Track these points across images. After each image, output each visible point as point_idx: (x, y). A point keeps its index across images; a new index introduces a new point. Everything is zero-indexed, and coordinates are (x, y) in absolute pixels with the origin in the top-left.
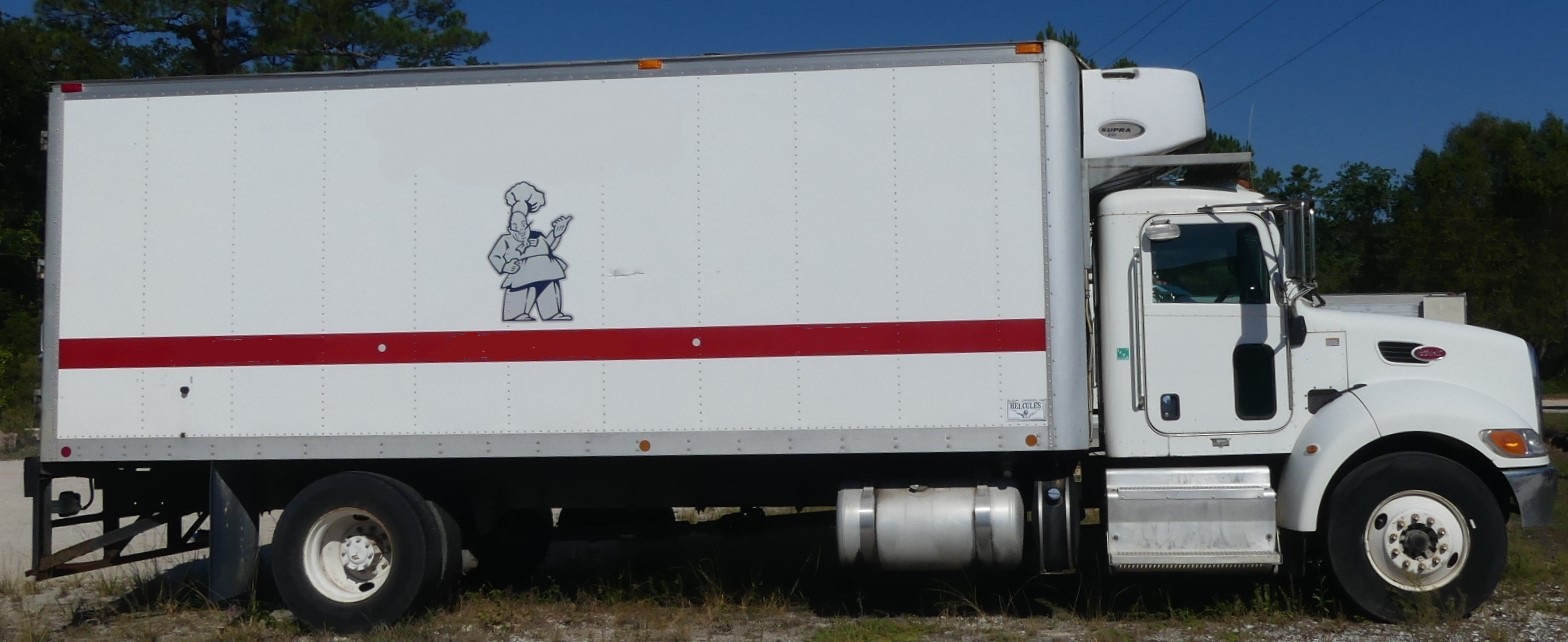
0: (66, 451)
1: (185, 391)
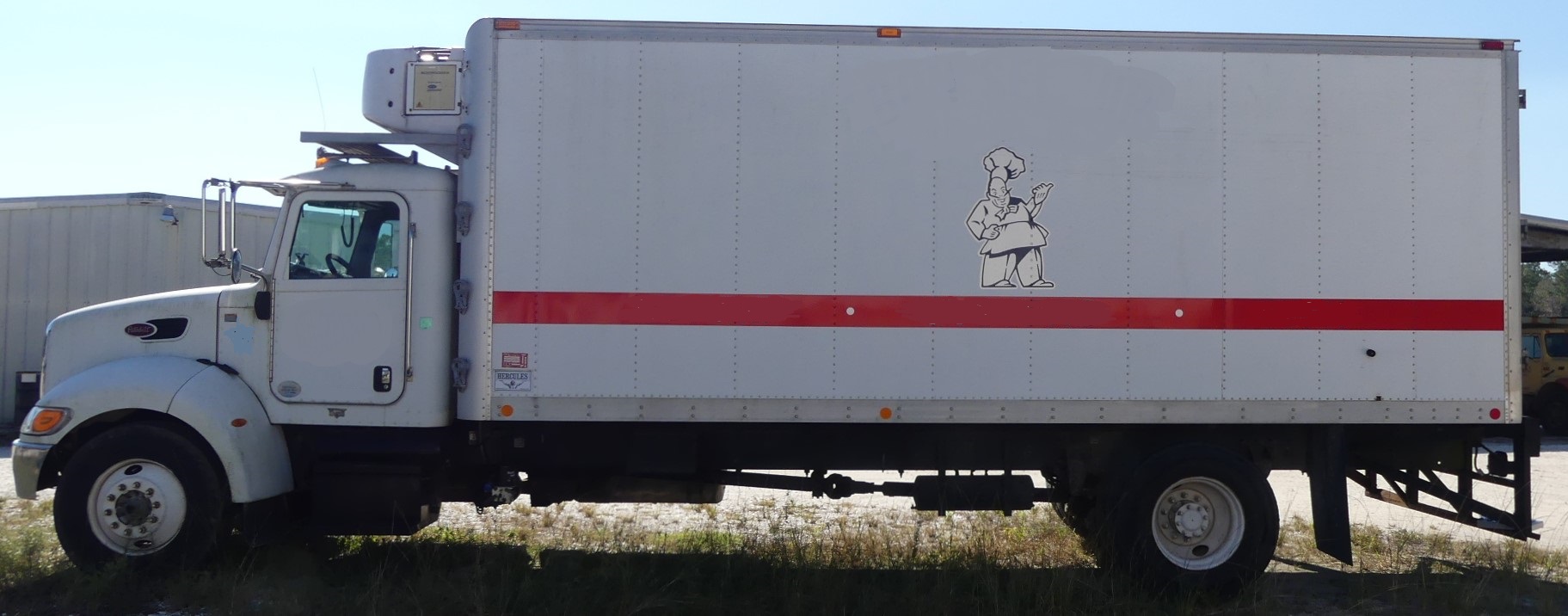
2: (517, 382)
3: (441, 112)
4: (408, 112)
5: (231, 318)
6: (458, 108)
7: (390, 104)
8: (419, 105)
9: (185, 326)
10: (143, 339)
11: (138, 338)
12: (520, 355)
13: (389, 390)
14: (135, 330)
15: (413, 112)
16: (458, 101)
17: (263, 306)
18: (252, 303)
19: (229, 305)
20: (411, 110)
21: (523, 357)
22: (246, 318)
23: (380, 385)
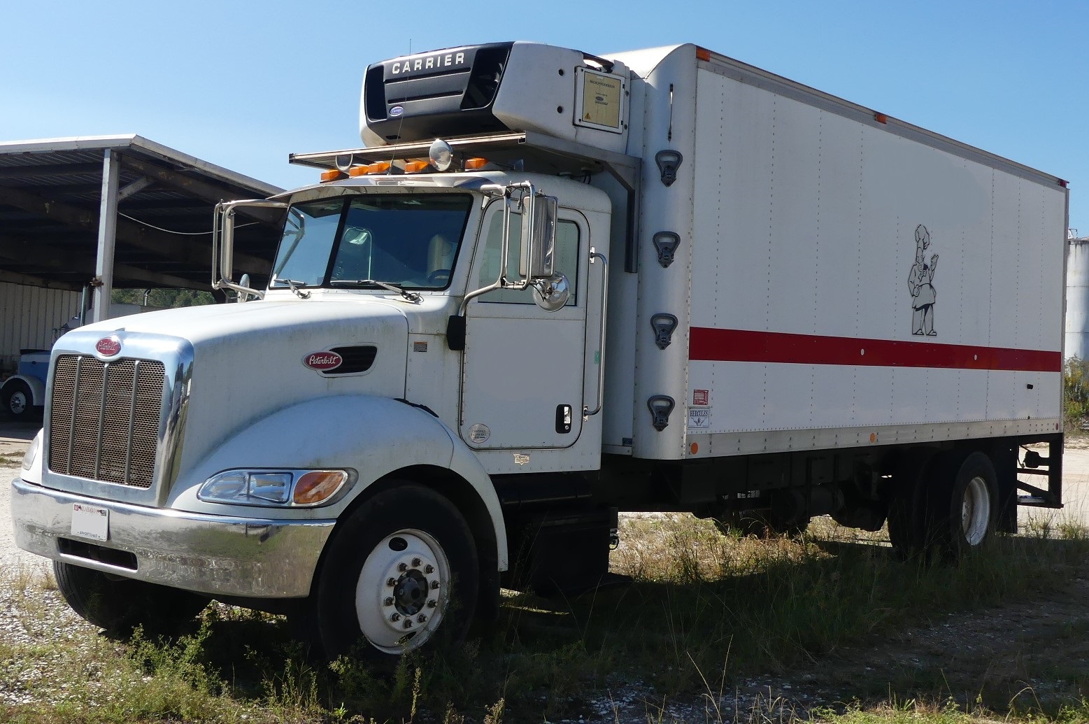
2: (702, 419)
3: (607, 128)
4: (577, 122)
5: (421, 347)
6: (621, 126)
7: (560, 110)
8: (588, 116)
9: (374, 356)
10: (324, 372)
11: (320, 371)
12: (703, 392)
13: (568, 431)
14: (318, 361)
15: (583, 124)
16: (621, 119)
17: (455, 333)
18: (443, 330)
19: (420, 331)
20: (580, 120)
21: (705, 393)
22: (437, 346)
23: (561, 427)
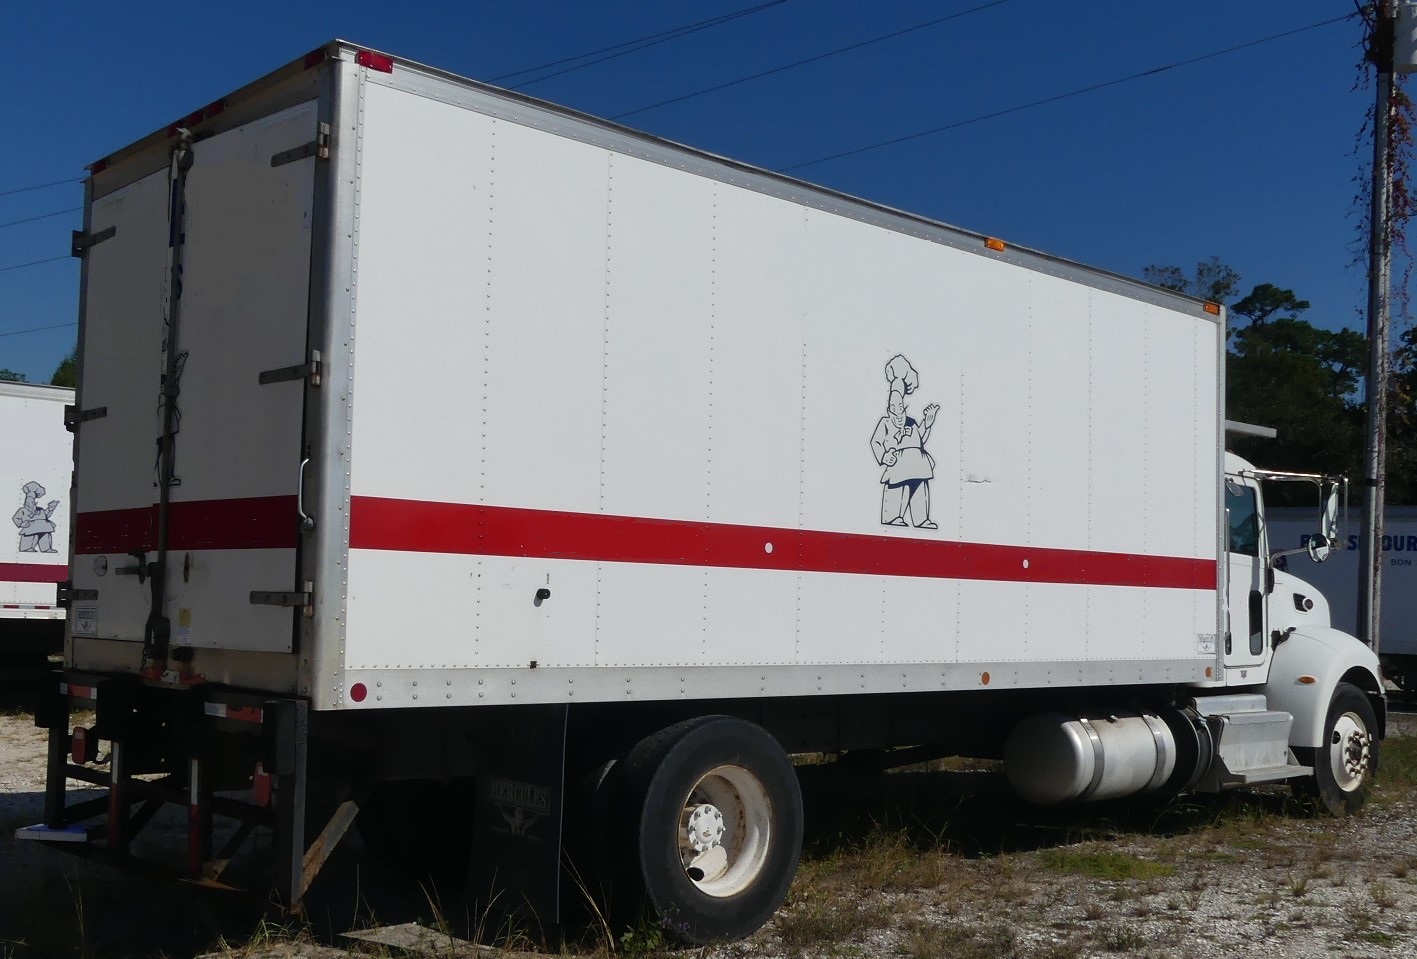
0: (359, 692)
1: (543, 594)
